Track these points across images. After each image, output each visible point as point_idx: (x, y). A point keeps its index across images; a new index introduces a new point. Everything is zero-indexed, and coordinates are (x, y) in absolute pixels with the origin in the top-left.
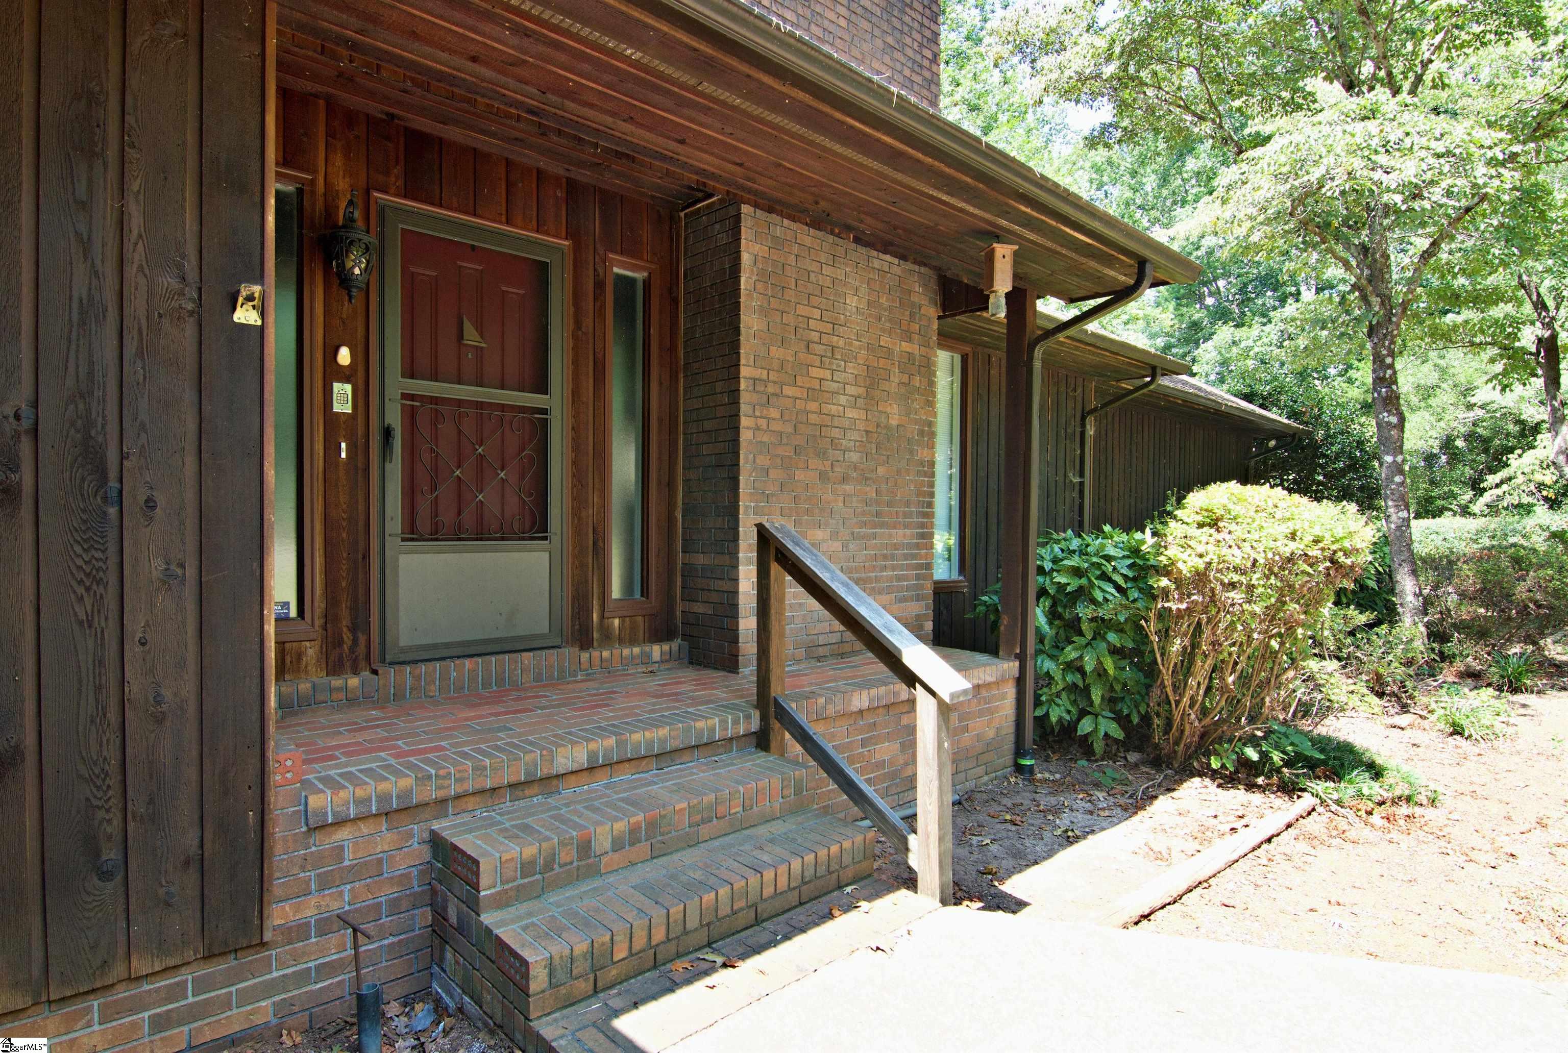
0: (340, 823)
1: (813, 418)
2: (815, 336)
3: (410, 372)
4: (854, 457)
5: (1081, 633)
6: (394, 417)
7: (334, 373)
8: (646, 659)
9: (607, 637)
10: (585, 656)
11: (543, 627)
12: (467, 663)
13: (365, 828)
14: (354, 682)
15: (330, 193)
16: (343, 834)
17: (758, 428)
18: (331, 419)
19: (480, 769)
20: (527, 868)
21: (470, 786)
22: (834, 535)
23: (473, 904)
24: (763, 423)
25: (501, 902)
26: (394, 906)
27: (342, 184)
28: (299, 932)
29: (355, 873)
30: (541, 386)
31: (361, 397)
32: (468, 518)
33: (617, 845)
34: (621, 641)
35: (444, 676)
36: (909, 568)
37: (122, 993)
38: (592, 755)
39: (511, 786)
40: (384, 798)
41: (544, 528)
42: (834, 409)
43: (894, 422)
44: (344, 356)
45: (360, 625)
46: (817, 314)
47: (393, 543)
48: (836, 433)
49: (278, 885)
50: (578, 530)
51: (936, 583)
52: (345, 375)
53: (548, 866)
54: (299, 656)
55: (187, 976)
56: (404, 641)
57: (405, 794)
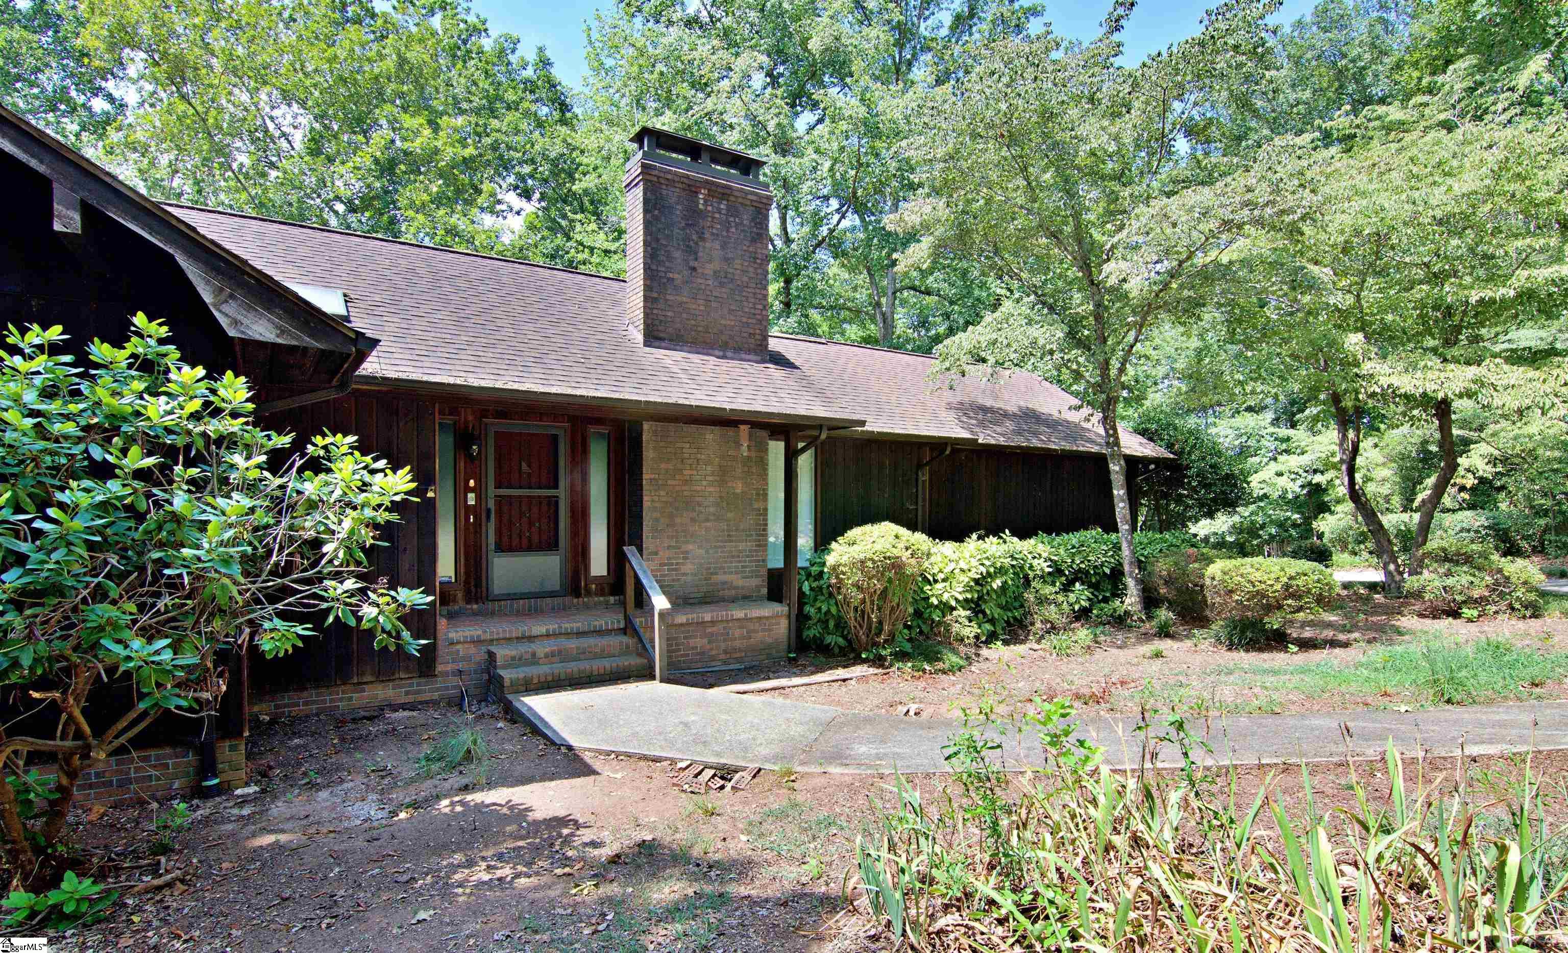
0: (458, 642)
1: (685, 493)
2: (686, 456)
3: (498, 486)
4: (712, 510)
5: (822, 594)
6: (491, 504)
7: (468, 489)
8: (607, 603)
9: (588, 593)
10: (575, 600)
11: (558, 588)
12: (521, 602)
13: (466, 646)
14: (475, 606)
15: (466, 421)
16: (459, 647)
17: (653, 501)
18: (467, 507)
19: (504, 631)
20: (513, 658)
21: (501, 636)
22: (700, 547)
23: (495, 667)
24: (656, 498)
25: (504, 667)
26: (475, 672)
27: (470, 418)
28: (446, 674)
29: (464, 659)
30: (556, 486)
31: (478, 498)
32: (525, 542)
33: (546, 656)
34: (596, 595)
35: (511, 606)
36: (751, 561)
37: (397, 682)
38: (547, 630)
39: (517, 638)
40: (472, 637)
41: (556, 545)
42: (699, 488)
43: (738, 491)
44: (472, 483)
45: (478, 585)
46: (688, 445)
47: (491, 553)
48: (700, 499)
49: (439, 660)
50: (574, 547)
51: (769, 570)
52: (472, 490)
53: (520, 659)
54: (455, 596)
55: (415, 681)
56: (496, 592)
57: (479, 636)
